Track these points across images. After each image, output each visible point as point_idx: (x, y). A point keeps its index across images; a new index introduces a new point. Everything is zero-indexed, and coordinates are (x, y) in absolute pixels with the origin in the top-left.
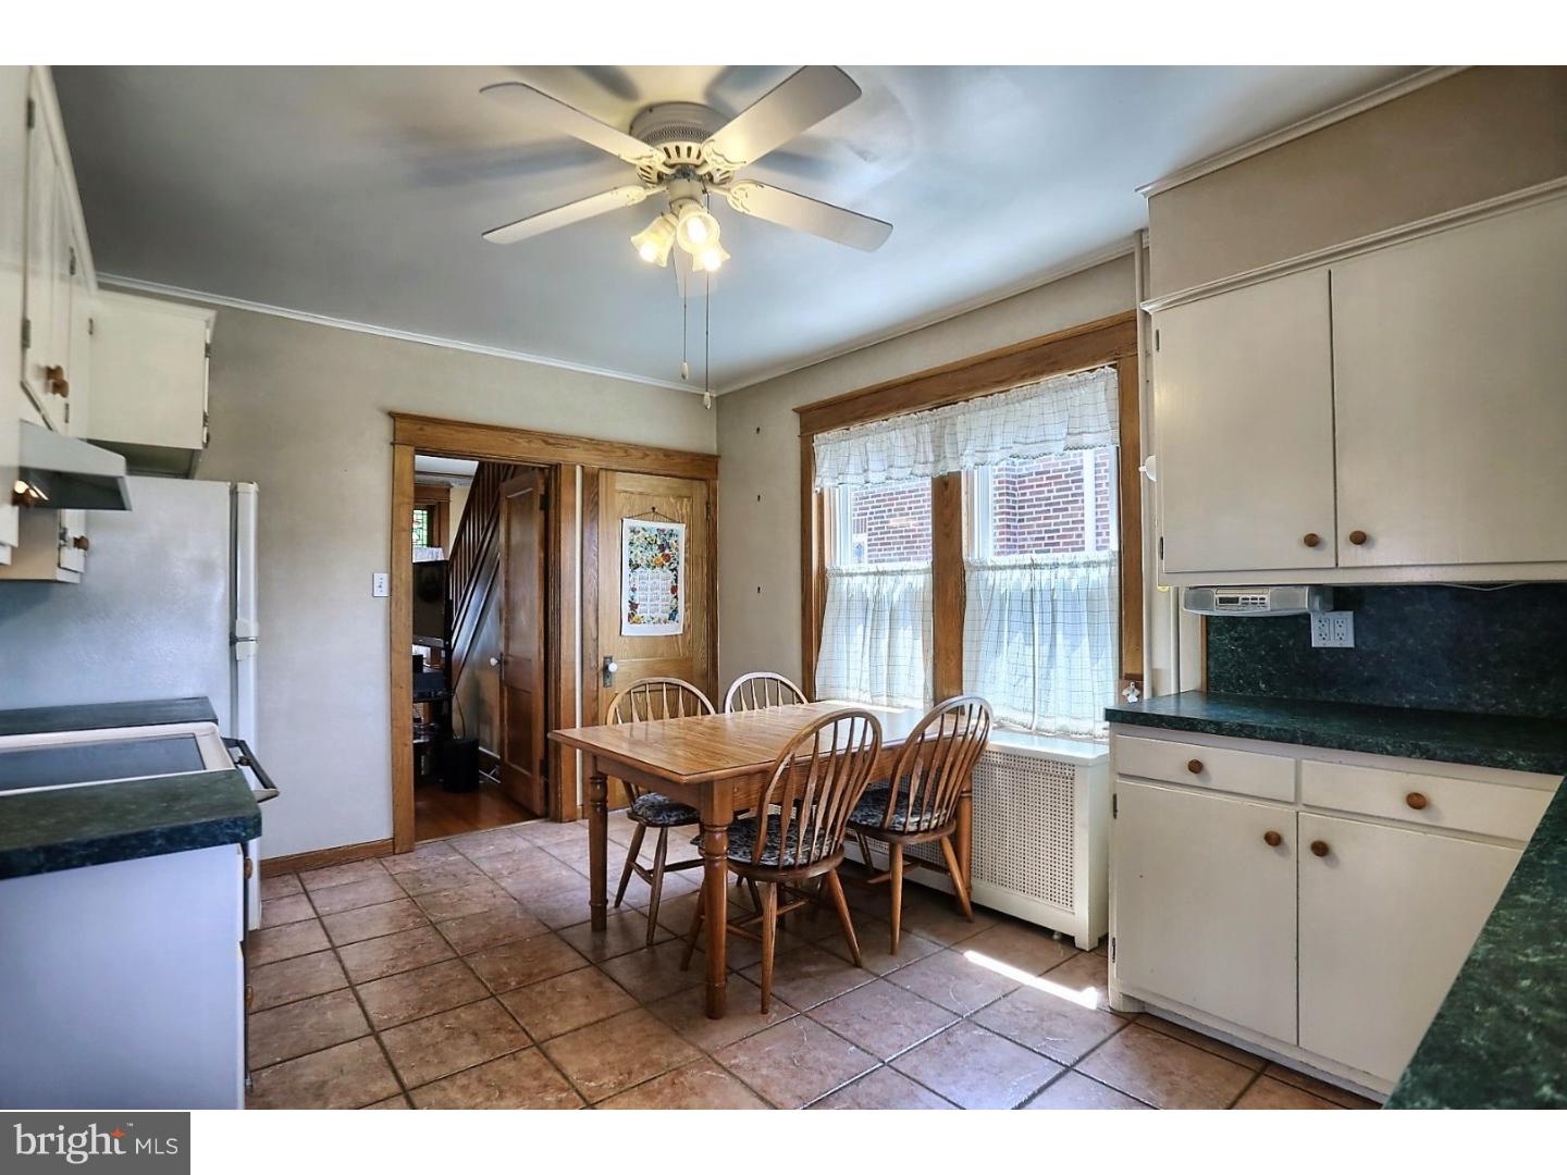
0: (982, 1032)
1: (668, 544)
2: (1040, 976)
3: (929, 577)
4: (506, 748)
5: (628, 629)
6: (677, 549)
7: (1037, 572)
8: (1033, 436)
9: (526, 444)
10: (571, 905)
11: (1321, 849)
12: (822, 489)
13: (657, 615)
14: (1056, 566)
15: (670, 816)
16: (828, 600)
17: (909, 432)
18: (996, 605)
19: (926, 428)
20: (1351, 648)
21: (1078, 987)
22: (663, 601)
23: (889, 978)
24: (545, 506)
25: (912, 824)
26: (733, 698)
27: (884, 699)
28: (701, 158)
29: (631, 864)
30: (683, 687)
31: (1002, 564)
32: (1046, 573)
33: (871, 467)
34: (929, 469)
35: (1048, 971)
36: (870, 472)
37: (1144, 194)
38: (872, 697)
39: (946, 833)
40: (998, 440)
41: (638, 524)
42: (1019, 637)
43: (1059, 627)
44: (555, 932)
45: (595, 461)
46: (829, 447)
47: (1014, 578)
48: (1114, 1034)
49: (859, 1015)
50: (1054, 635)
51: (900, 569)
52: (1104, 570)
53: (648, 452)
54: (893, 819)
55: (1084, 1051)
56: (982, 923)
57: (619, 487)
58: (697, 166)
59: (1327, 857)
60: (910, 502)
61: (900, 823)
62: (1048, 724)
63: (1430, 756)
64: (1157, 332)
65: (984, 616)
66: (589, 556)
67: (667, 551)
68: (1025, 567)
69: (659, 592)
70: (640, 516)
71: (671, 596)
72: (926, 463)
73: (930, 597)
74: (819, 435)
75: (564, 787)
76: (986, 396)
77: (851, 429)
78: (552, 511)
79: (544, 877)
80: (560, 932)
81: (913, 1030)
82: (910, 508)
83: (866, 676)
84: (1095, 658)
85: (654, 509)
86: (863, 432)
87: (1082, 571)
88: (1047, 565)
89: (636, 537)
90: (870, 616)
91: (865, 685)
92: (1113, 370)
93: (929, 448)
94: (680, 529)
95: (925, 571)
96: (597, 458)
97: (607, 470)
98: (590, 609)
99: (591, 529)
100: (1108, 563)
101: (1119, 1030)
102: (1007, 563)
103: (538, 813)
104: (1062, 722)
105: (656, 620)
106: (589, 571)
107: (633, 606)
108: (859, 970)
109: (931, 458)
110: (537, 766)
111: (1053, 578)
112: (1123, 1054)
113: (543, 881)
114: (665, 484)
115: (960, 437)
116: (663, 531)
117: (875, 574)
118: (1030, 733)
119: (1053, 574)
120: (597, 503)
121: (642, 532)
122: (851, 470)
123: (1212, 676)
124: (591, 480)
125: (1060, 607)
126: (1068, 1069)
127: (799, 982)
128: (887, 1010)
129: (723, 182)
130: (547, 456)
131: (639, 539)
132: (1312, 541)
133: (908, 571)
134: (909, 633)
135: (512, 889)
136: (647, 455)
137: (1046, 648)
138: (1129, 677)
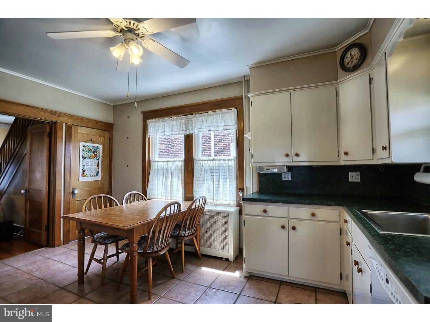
0: (214, 290)
1: (96, 151)
2: (224, 271)
3: (183, 163)
4: (27, 223)
5: (82, 179)
6: (99, 153)
7: (215, 162)
8: (214, 125)
9: (43, 114)
10: (67, 277)
11: (294, 228)
12: (150, 136)
13: (92, 174)
14: (220, 160)
15: (109, 241)
16: (151, 169)
17: (178, 122)
18: (203, 171)
19: (183, 121)
20: (290, 181)
21: (234, 272)
22: (94, 169)
23: (184, 280)
24: (50, 136)
25: (187, 234)
26: (125, 200)
27: (169, 198)
28: (137, 28)
29: (92, 258)
30: (109, 197)
31: (205, 159)
32: (217, 162)
33: (166, 130)
34: (184, 132)
35: (225, 269)
36: (165, 132)
37: (249, 67)
38: (166, 197)
39: (194, 236)
40: (204, 126)
41: (86, 144)
42: (209, 179)
43: (221, 176)
44: (63, 288)
45: (70, 122)
46: (152, 124)
47: (208, 163)
48: (246, 283)
49: (179, 293)
50: (219, 178)
51: (174, 160)
52: (233, 161)
53: (90, 121)
54: (183, 233)
55: (241, 289)
56: (203, 259)
57: (79, 131)
58: (135, 30)
59: (295, 230)
60: (163, 142)
61: (183, 234)
62: (218, 203)
63: (316, 204)
64: (251, 102)
65: (199, 174)
66: (68, 154)
67: (96, 153)
68: (211, 160)
69: (93, 166)
70: (87, 141)
71: (97, 168)
72: (183, 130)
73: (183, 169)
74: (149, 120)
75: (56, 235)
76: (201, 113)
77: (160, 119)
78: (53, 138)
79: (53, 269)
80: (65, 288)
81: (196, 294)
82: (163, 143)
83: (163, 191)
84: (230, 184)
85: (91, 139)
86: (163, 121)
87: (227, 162)
88: (217, 160)
89: (85, 148)
90: (165, 173)
91: (163, 194)
92: (236, 110)
93: (184, 126)
94: (100, 146)
95: (182, 161)
96: (71, 121)
97: (75, 125)
98: (67, 172)
99: (69, 145)
100: (234, 160)
101: (247, 282)
102: (206, 159)
103: (44, 245)
104: (222, 202)
105: (91, 175)
106: (68, 159)
107: (84, 171)
108: (174, 279)
109: (185, 129)
110: (44, 228)
111: (219, 163)
112: (250, 287)
113: (52, 270)
114: (96, 131)
115: (193, 124)
116: (95, 147)
117: (166, 161)
118: (213, 205)
119: (219, 162)
120: (71, 136)
121: (87, 147)
122: (160, 131)
123: (260, 188)
124: (69, 129)
125: (221, 171)
126: (239, 295)
127: (157, 287)
128: (186, 290)
129: (142, 37)
130: (53, 119)
131: (86, 149)
132: (287, 155)
133: (177, 161)
134: (177, 178)
135: (40, 276)
136: (90, 122)
137: (217, 183)
138: (240, 189)
